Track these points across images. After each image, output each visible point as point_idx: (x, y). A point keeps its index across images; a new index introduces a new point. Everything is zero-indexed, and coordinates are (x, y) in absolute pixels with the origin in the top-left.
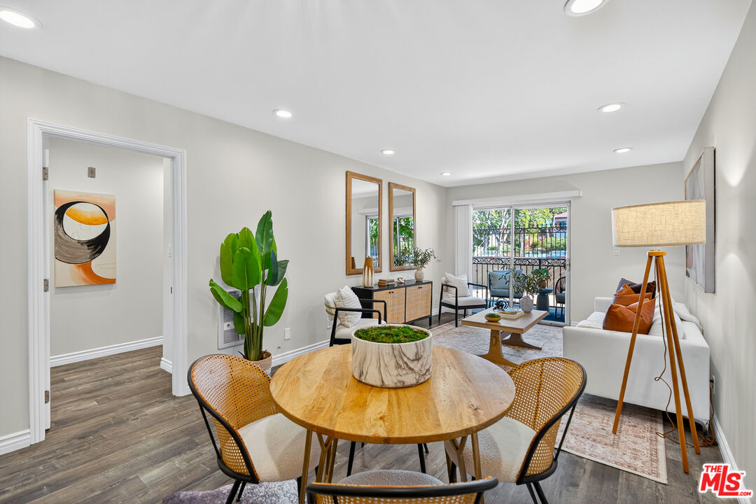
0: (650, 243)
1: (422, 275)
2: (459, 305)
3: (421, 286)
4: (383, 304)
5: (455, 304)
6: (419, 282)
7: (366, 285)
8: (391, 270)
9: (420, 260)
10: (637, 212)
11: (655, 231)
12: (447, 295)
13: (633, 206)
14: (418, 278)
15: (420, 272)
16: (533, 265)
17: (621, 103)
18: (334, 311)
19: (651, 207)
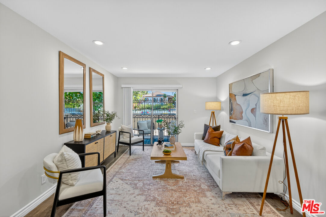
0: (297, 113)
1: (110, 127)
2: (132, 142)
3: (112, 135)
4: (97, 154)
5: (129, 142)
6: (108, 132)
7: (77, 140)
8: (91, 126)
9: (110, 118)
10: (290, 95)
11: (300, 106)
12: (123, 138)
13: (288, 92)
14: (108, 129)
15: (109, 126)
16: (156, 118)
17: (240, 41)
18: (57, 175)
19: (298, 93)
